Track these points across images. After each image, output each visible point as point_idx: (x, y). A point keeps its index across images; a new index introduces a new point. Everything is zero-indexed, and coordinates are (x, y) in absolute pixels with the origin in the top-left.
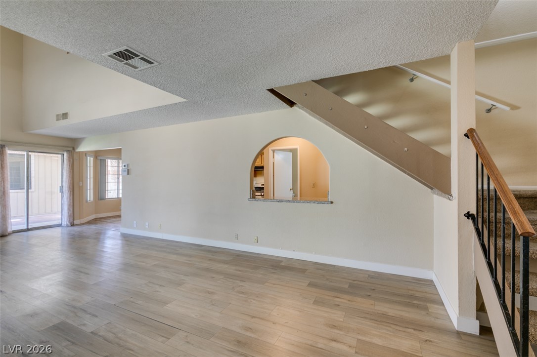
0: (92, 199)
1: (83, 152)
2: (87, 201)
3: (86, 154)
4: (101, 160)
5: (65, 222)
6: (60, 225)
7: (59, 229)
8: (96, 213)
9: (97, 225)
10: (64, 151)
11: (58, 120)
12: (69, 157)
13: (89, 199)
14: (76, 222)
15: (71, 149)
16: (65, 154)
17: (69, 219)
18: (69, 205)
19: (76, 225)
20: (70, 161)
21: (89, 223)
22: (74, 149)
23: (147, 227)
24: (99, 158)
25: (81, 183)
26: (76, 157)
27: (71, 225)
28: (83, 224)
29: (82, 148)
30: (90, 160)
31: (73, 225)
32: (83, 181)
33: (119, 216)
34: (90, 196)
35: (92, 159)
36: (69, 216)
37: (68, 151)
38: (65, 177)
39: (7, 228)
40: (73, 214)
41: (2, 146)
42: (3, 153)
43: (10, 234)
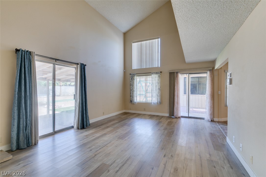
5: (207, 118)
6: (204, 119)
10: (208, 70)
12: (211, 74)
14: (216, 119)
16: (208, 72)
17: (211, 116)
18: (211, 107)
19: (215, 121)
22: (214, 68)
25: (219, 92)
26: (216, 73)
27: (211, 121)
28: (219, 122)
31: (212, 121)
32: (221, 91)
36: (211, 114)
37: (210, 70)
38: (208, 88)
39: (177, 114)
40: (213, 114)
41: (177, 73)
42: (177, 76)
43: (179, 118)
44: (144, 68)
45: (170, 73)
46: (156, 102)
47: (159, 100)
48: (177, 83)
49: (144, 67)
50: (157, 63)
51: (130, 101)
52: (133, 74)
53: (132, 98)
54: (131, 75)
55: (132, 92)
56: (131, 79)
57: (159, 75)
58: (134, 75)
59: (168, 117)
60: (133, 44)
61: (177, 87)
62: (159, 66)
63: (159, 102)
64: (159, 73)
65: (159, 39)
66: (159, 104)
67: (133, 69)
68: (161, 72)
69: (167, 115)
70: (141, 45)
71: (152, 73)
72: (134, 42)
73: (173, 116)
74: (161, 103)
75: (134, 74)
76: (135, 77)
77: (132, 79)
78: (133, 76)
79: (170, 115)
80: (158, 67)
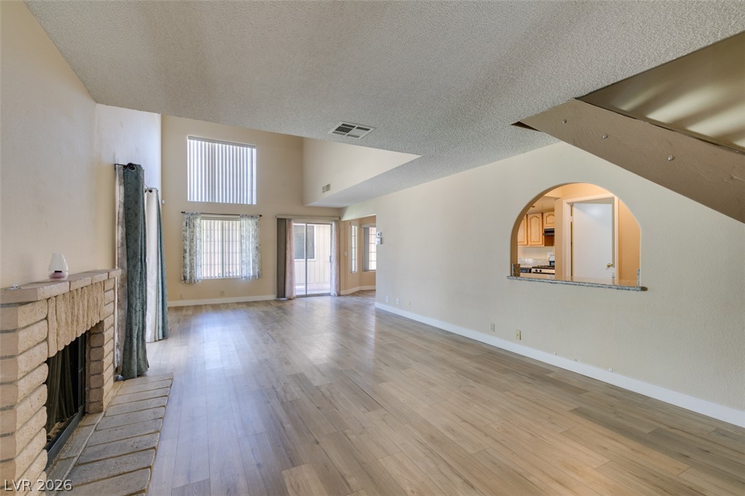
0: (356, 270)
1: (347, 221)
2: (351, 272)
3: (350, 223)
4: (364, 228)
5: (333, 292)
6: (329, 294)
7: (328, 298)
8: (361, 285)
9: (359, 298)
10: (332, 221)
11: (324, 192)
12: (336, 227)
13: (353, 270)
14: (342, 292)
15: (337, 219)
16: (333, 224)
17: (337, 289)
18: (337, 275)
19: (342, 295)
20: (337, 231)
21: (353, 294)
22: (340, 218)
23: (398, 303)
24: (363, 226)
25: (346, 253)
26: (342, 226)
27: (338, 295)
28: (347, 295)
29: (347, 217)
30: (354, 229)
33: (375, 290)
34: (354, 266)
35: (356, 227)
36: (336, 286)
37: (335, 221)
38: (333, 247)
39: (292, 293)
40: (339, 286)
41: (290, 220)
42: (290, 226)
43: (294, 298)
44: (218, 203)
45: (278, 219)
46: (251, 274)
47: (257, 270)
48: (290, 239)
49: (219, 199)
50: (250, 197)
51: (183, 278)
52: (192, 214)
53: (188, 270)
54: (186, 216)
55: (190, 255)
56: (184, 224)
57: (257, 220)
58: (194, 215)
59: (275, 300)
60: (188, 141)
61: (290, 245)
62: (254, 203)
63: (257, 275)
64: (257, 218)
65: (254, 150)
66: (257, 277)
67: (188, 200)
68: (260, 216)
69: (272, 297)
70: (213, 149)
71: (242, 216)
72: (190, 138)
73: (284, 297)
74: (260, 276)
75: (195, 213)
76: (198, 220)
77: (190, 224)
78: (192, 218)
79: (278, 297)
80: (252, 204)
